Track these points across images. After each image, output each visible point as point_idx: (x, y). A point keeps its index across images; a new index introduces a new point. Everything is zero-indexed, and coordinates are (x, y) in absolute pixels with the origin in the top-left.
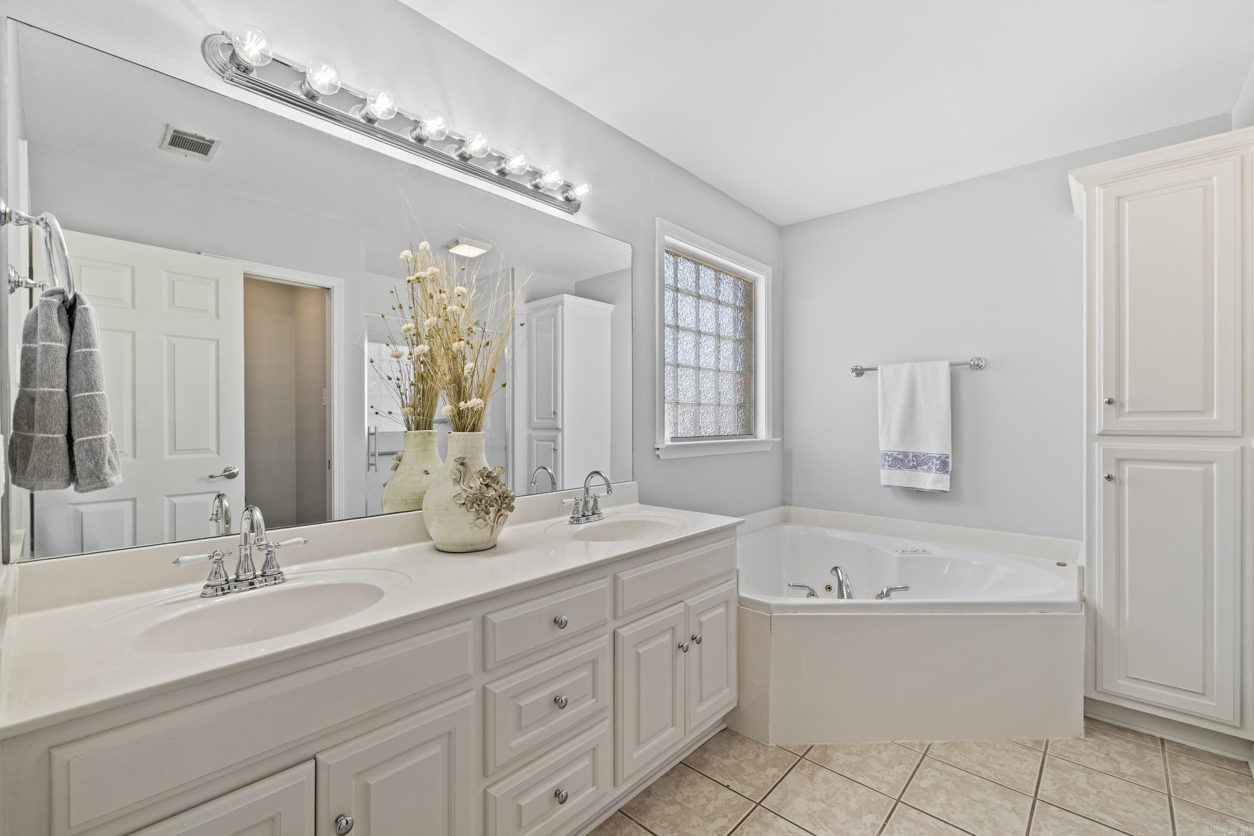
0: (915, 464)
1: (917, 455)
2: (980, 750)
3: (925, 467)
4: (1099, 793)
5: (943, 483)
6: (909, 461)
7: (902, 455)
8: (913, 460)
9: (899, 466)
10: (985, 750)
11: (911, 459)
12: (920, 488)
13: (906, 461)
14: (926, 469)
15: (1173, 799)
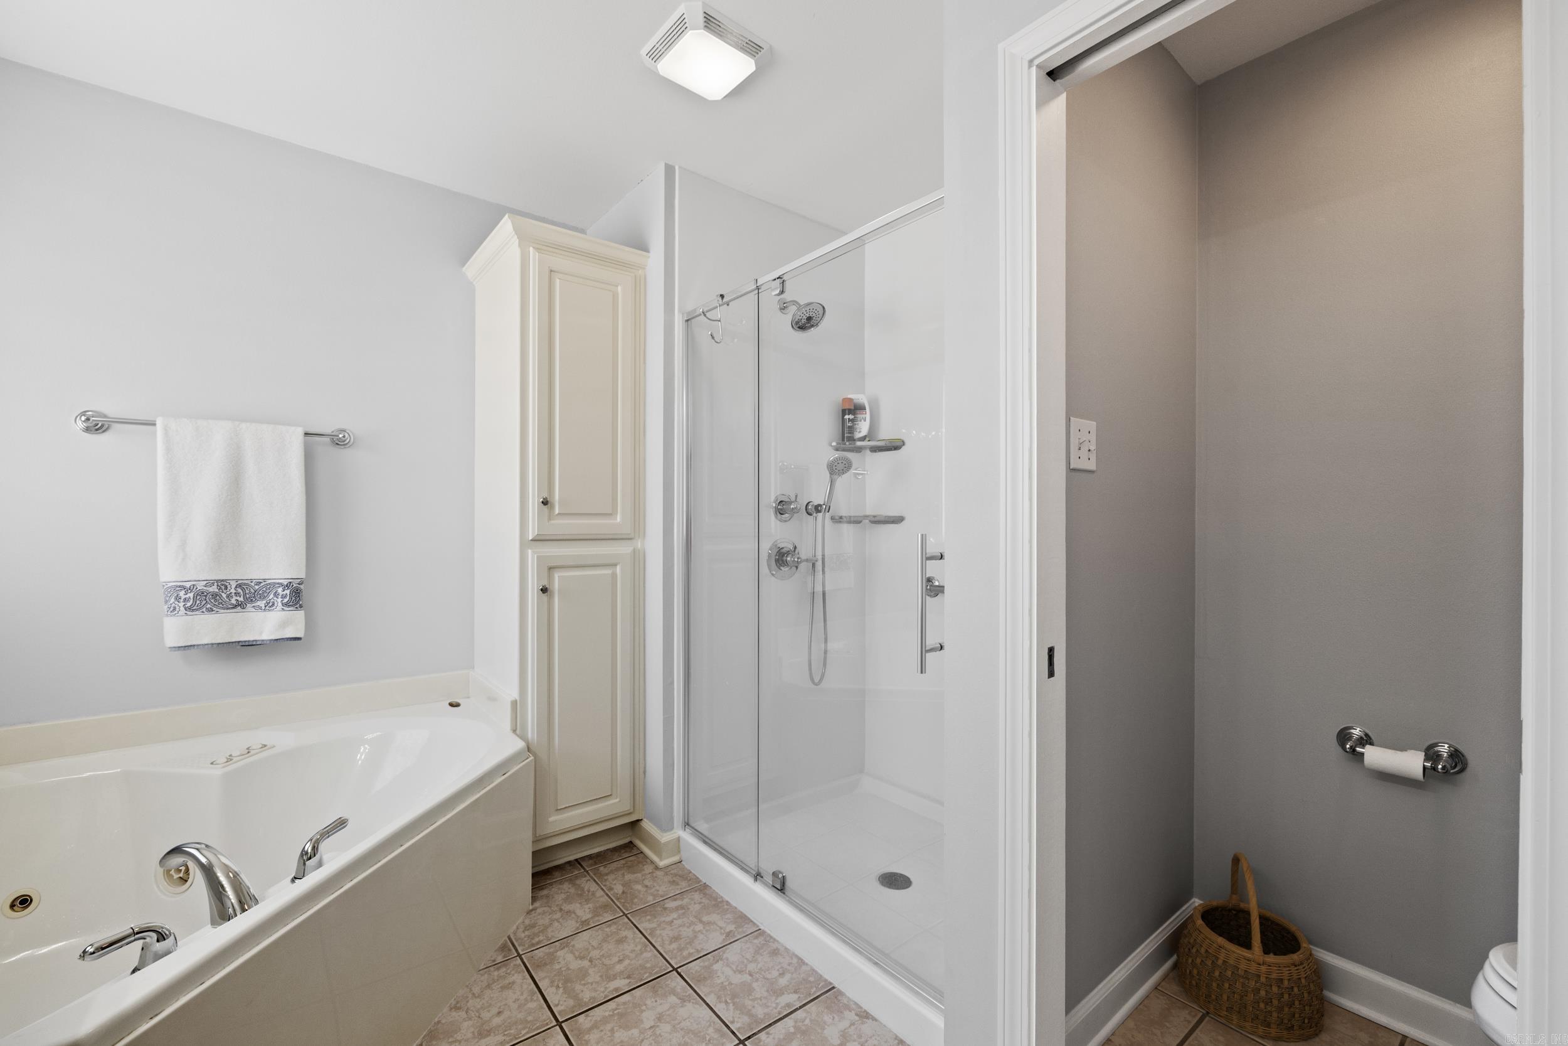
0: (241, 599)
1: (245, 584)
2: (463, 1014)
3: (262, 603)
4: (591, 961)
5: (292, 623)
6: (229, 596)
7: (215, 586)
8: (237, 594)
9: (209, 606)
10: (468, 1009)
11: (233, 591)
12: (252, 639)
13: (224, 596)
14: (263, 606)
15: (629, 915)
